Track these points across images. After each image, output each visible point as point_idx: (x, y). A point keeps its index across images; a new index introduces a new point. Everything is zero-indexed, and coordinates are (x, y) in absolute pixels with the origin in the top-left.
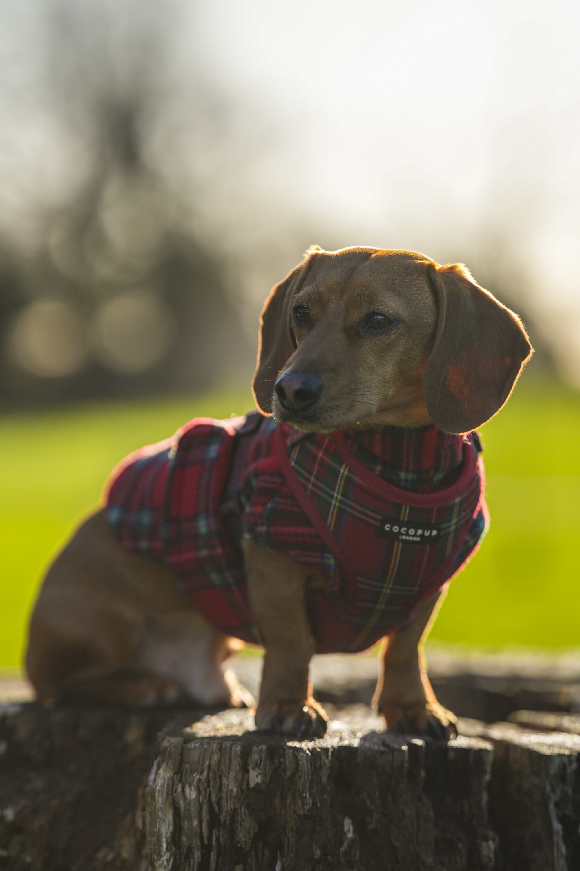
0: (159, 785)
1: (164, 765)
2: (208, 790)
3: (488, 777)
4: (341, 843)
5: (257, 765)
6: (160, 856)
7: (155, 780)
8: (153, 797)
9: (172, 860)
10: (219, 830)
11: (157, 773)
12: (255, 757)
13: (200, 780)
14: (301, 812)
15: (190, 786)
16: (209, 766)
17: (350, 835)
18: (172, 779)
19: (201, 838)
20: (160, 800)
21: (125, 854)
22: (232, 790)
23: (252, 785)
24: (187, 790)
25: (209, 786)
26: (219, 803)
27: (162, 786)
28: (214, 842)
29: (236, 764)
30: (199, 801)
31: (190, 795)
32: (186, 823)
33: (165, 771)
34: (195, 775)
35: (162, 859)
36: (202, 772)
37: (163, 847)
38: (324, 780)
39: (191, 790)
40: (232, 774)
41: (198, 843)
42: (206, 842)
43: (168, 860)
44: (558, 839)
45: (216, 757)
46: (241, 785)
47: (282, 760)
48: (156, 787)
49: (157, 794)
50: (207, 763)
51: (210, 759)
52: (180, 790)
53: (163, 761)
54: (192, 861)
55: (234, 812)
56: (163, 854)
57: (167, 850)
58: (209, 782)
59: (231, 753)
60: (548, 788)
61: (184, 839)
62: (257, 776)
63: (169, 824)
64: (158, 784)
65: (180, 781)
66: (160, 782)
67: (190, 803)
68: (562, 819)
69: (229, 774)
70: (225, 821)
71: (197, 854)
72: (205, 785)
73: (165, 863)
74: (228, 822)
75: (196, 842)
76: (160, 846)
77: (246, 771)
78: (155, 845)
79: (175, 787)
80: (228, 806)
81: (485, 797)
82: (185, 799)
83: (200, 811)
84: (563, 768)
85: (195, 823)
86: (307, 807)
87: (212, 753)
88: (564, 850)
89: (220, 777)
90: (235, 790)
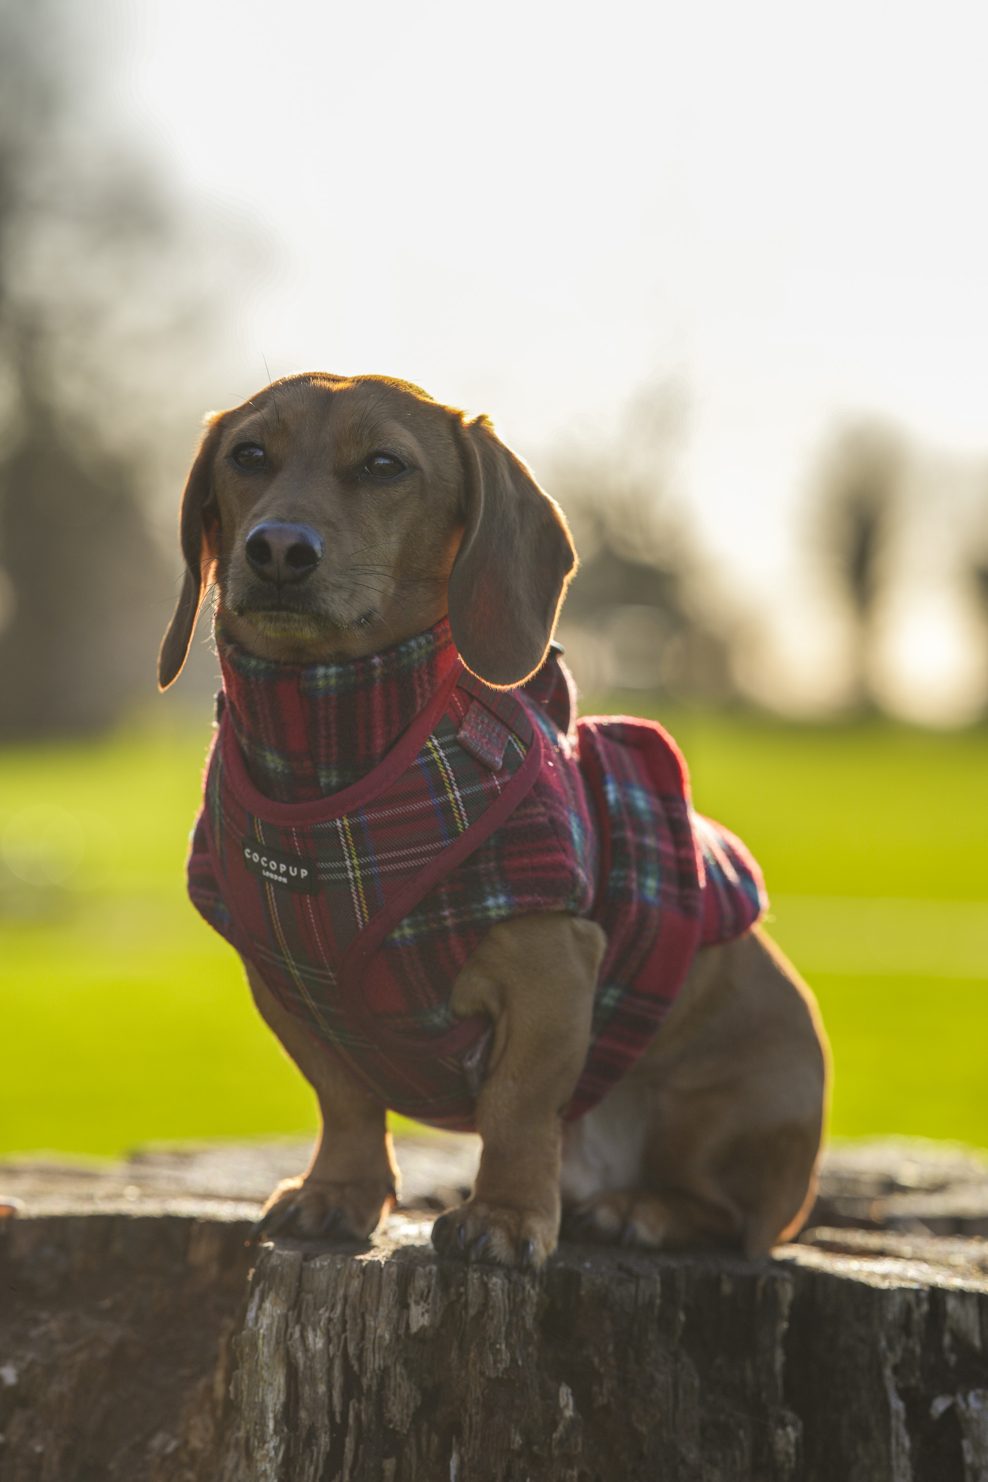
0: (264, 1326)
1: (272, 1295)
2: (343, 1336)
3: (785, 1325)
4: (554, 1425)
5: (423, 1297)
6: (263, 1441)
7: (257, 1318)
8: (254, 1346)
9: (283, 1448)
10: (359, 1402)
11: (260, 1308)
12: (420, 1284)
13: (330, 1320)
14: (493, 1375)
15: (314, 1330)
16: (346, 1298)
17: (569, 1413)
18: (286, 1317)
19: (331, 1414)
20: (265, 1351)
21: (196, 1443)
22: (382, 1337)
23: (414, 1329)
24: (310, 1335)
25: (344, 1330)
26: (360, 1358)
27: (269, 1328)
28: (351, 1421)
29: (389, 1295)
30: (329, 1354)
31: (315, 1343)
32: (307, 1390)
33: (274, 1304)
34: (321, 1311)
35: (266, 1446)
36: (333, 1308)
37: (268, 1427)
38: (529, 1322)
39: (316, 1336)
40: (383, 1311)
41: (326, 1422)
42: (338, 1420)
43: (276, 1449)
44: (898, 1425)
45: (356, 1284)
46: (396, 1329)
47: (462, 1289)
48: (259, 1330)
49: (260, 1342)
50: (341, 1292)
51: (347, 1286)
52: (297, 1335)
53: (270, 1289)
54: (315, 1450)
55: (385, 1372)
56: (268, 1439)
57: (276, 1432)
58: (345, 1322)
59: (381, 1277)
60: (883, 1344)
61: (303, 1414)
62: (423, 1314)
63: (279, 1391)
64: (262, 1326)
65: (298, 1321)
66: (265, 1321)
67: (314, 1356)
68: (904, 1394)
69: (377, 1310)
70: (370, 1387)
71: (324, 1440)
72: (339, 1327)
73: (272, 1453)
74: (374, 1389)
75: (323, 1421)
76: (264, 1425)
77: (403, 1305)
78: (256, 1424)
79: (290, 1330)
80: (375, 1362)
81: (779, 1358)
82: (306, 1350)
83: (330, 1370)
84: (908, 1310)
85: (322, 1388)
86: (501, 1366)
87: (351, 1276)
88: (907, 1443)
89: (363, 1316)
90: (387, 1336)
